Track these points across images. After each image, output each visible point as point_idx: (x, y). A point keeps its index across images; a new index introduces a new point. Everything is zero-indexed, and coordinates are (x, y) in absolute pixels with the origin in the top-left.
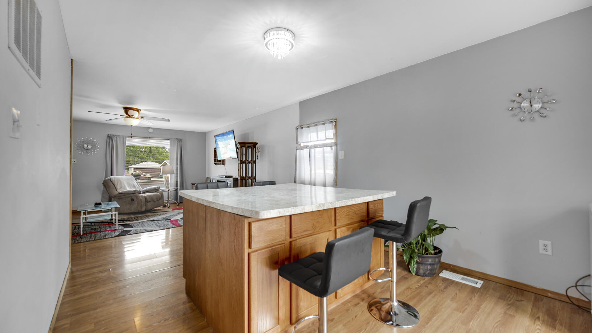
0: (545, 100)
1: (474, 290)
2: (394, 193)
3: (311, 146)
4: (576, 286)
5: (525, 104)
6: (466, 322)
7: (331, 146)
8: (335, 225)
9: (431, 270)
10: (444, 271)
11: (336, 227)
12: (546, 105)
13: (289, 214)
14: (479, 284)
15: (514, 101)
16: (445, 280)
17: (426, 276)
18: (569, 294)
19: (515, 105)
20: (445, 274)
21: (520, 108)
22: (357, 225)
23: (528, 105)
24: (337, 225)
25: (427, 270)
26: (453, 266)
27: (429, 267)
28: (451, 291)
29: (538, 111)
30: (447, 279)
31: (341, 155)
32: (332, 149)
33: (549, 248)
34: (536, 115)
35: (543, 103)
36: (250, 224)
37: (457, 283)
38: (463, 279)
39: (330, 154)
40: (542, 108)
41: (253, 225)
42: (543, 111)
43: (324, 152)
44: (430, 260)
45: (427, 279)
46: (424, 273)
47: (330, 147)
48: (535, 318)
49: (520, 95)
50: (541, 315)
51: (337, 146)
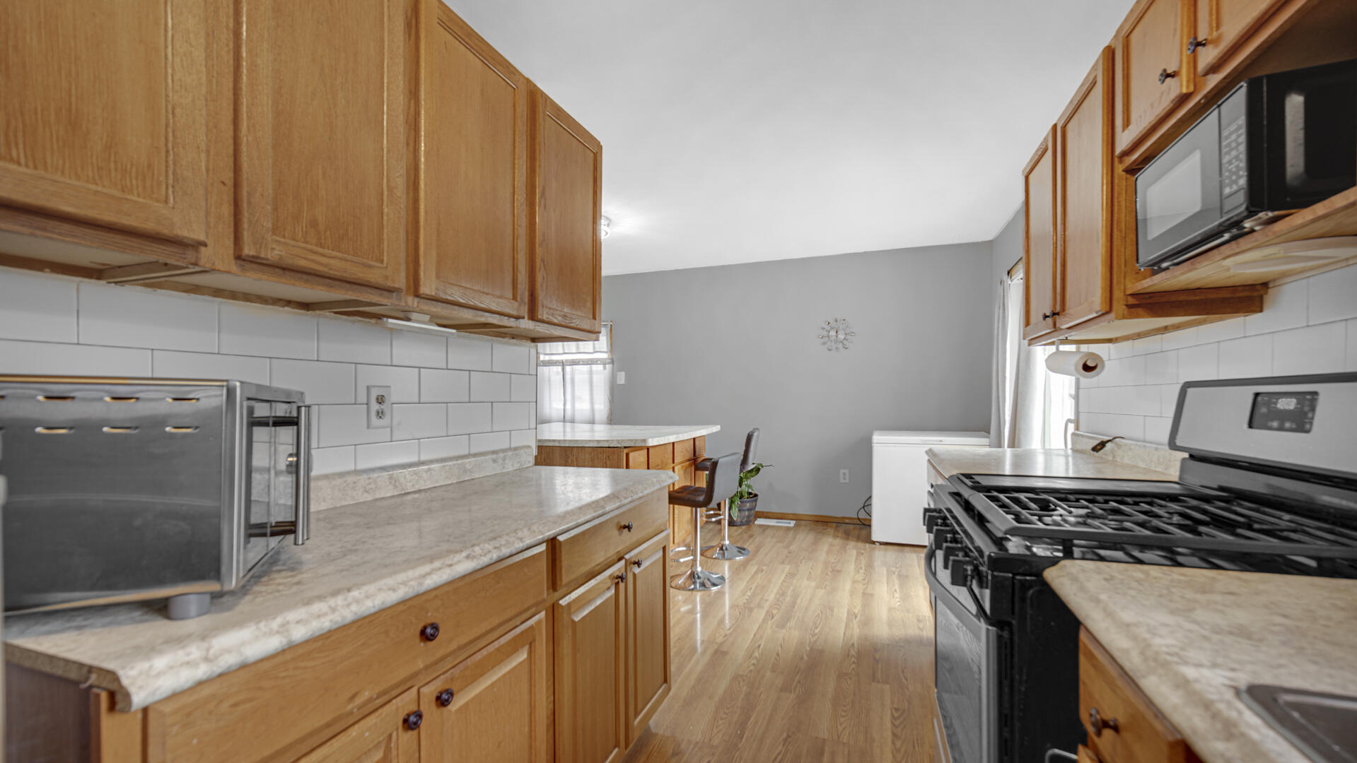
0: (847, 332)
1: (788, 529)
2: (716, 428)
3: (566, 361)
4: (863, 507)
5: (833, 333)
6: (788, 546)
7: (604, 364)
8: (673, 462)
9: (748, 517)
10: (758, 519)
11: (674, 465)
12: (848, 337)
13: (672, 441)
14: (792, 523)
15: (823, 329)
16: (760, 526)
17: (743, 525)
18: (860, 517)
19: (825, 333)
20: (760, 521)
21: (828, 336)
22: (688, 463)
23: (835, 334)
24: (676, 461)
25: (744, 517)
26: (766, 513)
27: (747, 513)
28: (768, 532)
29: (841, 342)
30: (763, 525)
31: (621, 378)
32: (605, 368)
33: (847, 476)
34: (840, 346)
35: (846, 334)
36: (627, 455)
37: (773, 527)
38: (777, 522)
39: (601, 374)
40: (845, 339)
41: (631, 455)
42: (845, 342)
43: (591, 373)
44: (748, 505)
45: (744, 527)
46: (741, 522)
47: (602, 366)
48: (835, 537)
49: (829, 323)
50: (840, 535)
51: (613, 364)
